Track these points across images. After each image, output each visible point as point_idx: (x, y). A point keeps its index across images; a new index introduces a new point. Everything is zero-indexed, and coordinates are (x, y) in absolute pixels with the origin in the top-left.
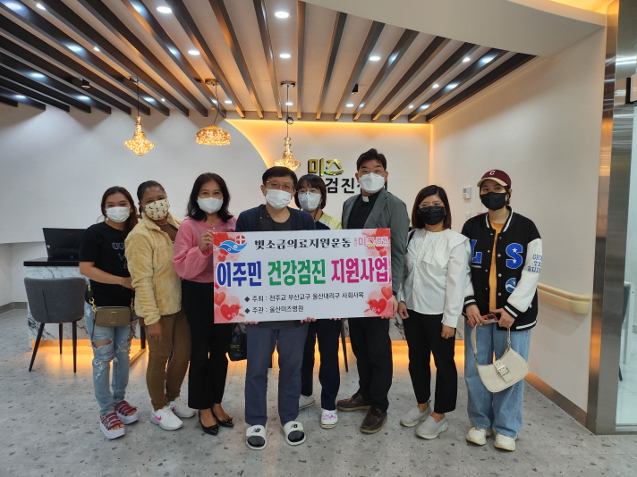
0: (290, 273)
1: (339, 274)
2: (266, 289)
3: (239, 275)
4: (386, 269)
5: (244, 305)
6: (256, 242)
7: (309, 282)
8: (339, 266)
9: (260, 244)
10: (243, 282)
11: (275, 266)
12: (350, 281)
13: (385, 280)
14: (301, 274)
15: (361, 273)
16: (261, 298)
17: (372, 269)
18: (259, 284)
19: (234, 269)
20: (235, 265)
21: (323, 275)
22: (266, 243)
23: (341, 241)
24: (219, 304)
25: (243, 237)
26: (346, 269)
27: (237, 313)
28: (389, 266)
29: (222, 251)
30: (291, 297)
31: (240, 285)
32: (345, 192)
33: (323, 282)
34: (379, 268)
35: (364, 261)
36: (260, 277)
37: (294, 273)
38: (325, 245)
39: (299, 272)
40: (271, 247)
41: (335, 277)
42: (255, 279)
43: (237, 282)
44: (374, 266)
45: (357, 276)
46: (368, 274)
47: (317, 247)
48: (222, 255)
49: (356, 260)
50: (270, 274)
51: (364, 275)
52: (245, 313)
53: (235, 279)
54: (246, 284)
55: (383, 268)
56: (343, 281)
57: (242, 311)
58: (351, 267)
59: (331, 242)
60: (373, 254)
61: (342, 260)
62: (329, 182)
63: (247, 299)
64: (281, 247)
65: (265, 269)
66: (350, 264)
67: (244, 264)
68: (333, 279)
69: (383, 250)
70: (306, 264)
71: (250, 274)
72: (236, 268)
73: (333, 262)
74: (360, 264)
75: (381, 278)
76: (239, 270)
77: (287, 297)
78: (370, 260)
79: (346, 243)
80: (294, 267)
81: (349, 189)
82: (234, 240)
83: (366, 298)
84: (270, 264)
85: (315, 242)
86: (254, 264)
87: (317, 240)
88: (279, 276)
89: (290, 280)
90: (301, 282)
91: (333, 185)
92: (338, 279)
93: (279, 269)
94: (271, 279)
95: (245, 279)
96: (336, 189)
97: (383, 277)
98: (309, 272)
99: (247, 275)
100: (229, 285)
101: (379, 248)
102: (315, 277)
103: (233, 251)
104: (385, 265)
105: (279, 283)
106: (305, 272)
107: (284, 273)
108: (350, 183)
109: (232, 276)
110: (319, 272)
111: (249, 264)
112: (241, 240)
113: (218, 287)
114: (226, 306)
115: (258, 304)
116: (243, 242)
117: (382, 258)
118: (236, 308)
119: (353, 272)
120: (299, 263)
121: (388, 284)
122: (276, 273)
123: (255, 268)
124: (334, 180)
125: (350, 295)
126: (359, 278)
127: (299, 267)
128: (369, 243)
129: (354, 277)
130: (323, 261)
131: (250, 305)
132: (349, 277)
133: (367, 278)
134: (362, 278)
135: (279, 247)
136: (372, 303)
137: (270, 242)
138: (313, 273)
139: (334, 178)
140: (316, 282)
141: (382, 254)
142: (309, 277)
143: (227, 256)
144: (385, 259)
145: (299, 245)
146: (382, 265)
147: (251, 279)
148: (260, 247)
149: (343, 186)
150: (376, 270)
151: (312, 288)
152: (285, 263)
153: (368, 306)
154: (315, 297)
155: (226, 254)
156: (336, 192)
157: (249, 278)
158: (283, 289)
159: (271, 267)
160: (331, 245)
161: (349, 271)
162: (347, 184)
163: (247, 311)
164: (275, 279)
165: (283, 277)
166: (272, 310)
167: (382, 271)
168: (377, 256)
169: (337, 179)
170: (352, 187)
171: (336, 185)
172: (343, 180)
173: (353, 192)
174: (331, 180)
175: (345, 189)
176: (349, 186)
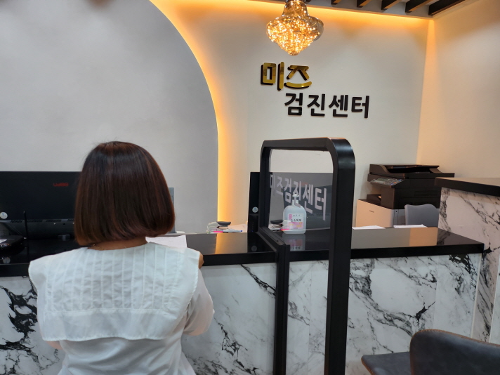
32: (313, 114)
62: (290, 98)
81: (318, 110)
91: (296, 104)
96: (300, 109)
108: (319, 101)
124: (298, 97)
139: (297, 92)
149: (309, 106)
156: (300, 114)
162: (315, 103)
169: (301, 95)
170: (323, 109)
171: (301, 104)
172: (310, 96)
173: (323, 115)
174: (294, 96)
175: (313, 110)
176: (318, 105)
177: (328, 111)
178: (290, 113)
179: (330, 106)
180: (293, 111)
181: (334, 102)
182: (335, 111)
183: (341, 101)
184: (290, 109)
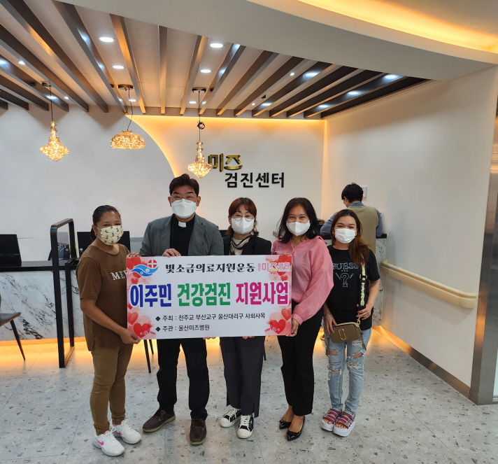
0: (198, 295)
1: (243, 297)
2: (175, 310)
3: (151, 297)
4: (286, 292)
5: (155, 324)
6: (167, 266)
7: (215, 304)
8: (243, 289)
9: (170, 268)
10: (154, 303)
11: (184, 289)
12: (253, 303)
13: (286, 302)
14: (208, 296)
15: (263, 296)
16: (171, 318)
17: (273, 293)
18: (169, 305)
19: (146, 291)
20: (147, 287)
21: (229, 298)
22: (176, 267)
23: (246, 266)
24: (132, 323)
25: (155, 262)
26: (249, 292)
27: (149, 331)
28: (289, 290)
29: (135, 274)
30: (198, 317)
31: (151, 305)
32: (245, 186)
33: (229, 303)
34: (280, 292)
35: (266, 285)
36: (170, 299)
37: (201, 295)
38: (231, 270)
39: (207, 294)
40: (180, 271)
41: (240, 299)
42: (166, 300)
43: (149, 303)
44: (275, 289)
45: (260, 298)
46: (270, 296)
47: (223, 271)
48: (135, 278)
49: (260, 284)
50: (179, 295)
51: (266, 298)
52: (156, 331)
53: (146, 300)
54: (157, 304)
55: (284, 291)
56: (247, 303)
57: (153, 329)
58: (255, 290)
59: (236, 266)
60: (275, 278)
61: (246, 284)
62: (228, 176)
63: (158, 319)
64: (190, 271)
65: (175, 291)
66: (254, 287)
67: (155, 287)
68: (237, 301)
69: (284, 275)
70: (213, 287)
71: (161, 296)
72: (148, 290)
73: (238, 285)
74: (263, 288)
75: (281, 300)
76: (151, 292)
77: (195, 317)
78: (272, 284)
79: (251, 269)
80: (202, 290)
81: (248, 184)
82: (146, 264)
83: (267, 319)
84: (179, 286)
85: (221, 267)
86: (164, 287)
87: (224, 265)
88: (188, 298)
89: (198, 302)
90: (208, 304)
91: (232, 180)
92: (242, 301)
93: (187, 292)
94: (180, 300)
95: (156, 300)
96: (236, 183)
97: (284, 300)
98: (215, 294)
99: (158, 297)
100: (141, 305)
101: (280, 274)
102: (221, 299)
103: (145, 275)
104: (286, 289)
105: (188, 304)
106: (212, 294)
107: (193, 295)
108: (249, 178)
109: (144, 297)
110: (225, 295)
111: (160, 286)
112: (152, 264)
113: (131, 308)
114: (138, 325)
115: (168, 323)
116: (155, 266)
117: (283, 282)
118: (148, 327)
119: (256, 295)
120: (207, 286)
121: (288, 306)
122: (185, 295)
123: (165, 290)
124: (234, 175)
125: (253, 316)
126: (261, 300)
127: (206, 289)
128: (272, 269)
129: (257, 299)
130: (229, 284)
131: (161, 324)
132: (252, 300)
133: (269, 300)
134: (264, 300)
135: (188, 271)
136: (272, 323)
137: (180, 266)
138: (219, 295)
139: (233, 173)
140: (222, 303)
141: (284, 279)
142: (215, 299)
143: (140, 279)
144: (286, 283)
145: (206, 269)
146: (283, 288)
147: (162, 301)
148: (170, 271)
149: (242, 181)
150: (277, 293)
151: (218, 309)
152: (193, 286)
153: (269, 326)
154: (221, 317)
155: (139, 277)
156: (236, 186)
157: (159, 299)
158: (192, 310)
159: (180, 289)
160: (236, 269)
161: (253, 293)
162: (245, 178)
163: (158, 329)
164: (184, 300)
165: (191, 298)
166: (181, 328)
167: (283, 294)
168: (279, 280)
169: (236, 174)
170: (251, 182)
171: (236, 180)
172: (242, 175)
173: (252, 187)
174: (231, 175)
175: (244, 184)
176: (248, 180)
177: (255, 184)
178: (229, 186)
179: (257, 180)
180: (231, 185)
181: (259, 178)
182: (260, 184)
183: (264, 177)
184: (229, 183)
